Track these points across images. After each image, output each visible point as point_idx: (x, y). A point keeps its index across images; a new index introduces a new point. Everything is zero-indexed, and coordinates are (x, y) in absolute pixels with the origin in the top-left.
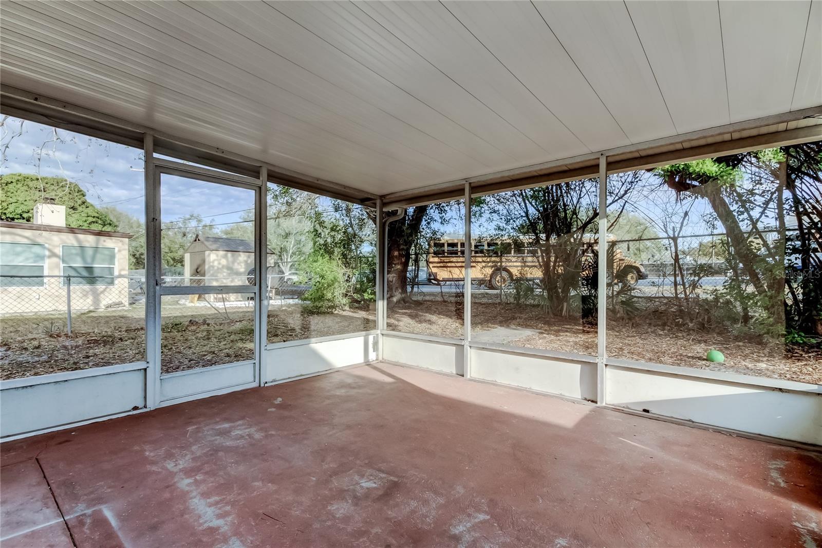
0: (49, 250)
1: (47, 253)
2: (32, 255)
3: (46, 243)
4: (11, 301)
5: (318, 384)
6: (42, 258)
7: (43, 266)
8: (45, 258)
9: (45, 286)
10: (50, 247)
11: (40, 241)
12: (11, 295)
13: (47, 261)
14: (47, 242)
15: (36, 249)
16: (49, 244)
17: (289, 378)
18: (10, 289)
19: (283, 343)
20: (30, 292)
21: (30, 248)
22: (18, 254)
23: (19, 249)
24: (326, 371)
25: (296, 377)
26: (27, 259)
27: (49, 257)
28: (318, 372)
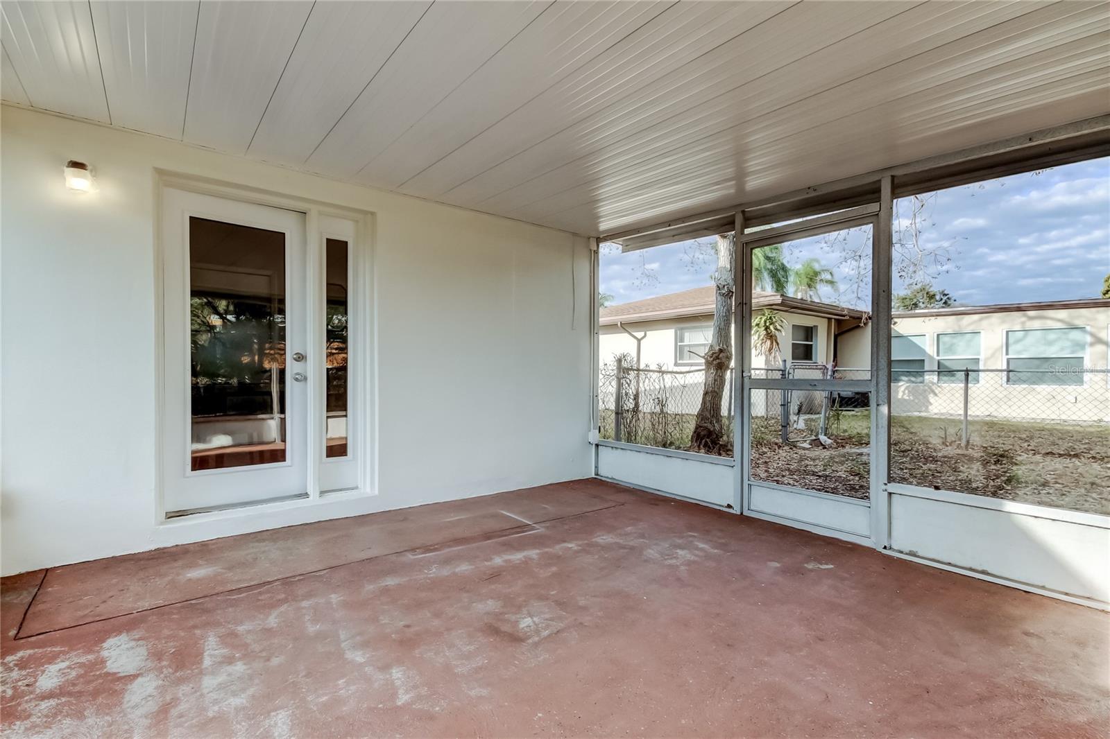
0: (1092, 335)
1: (1089, 339)
2: (1068, 344)
3: (1088, 325)
4: (1039, 404)
5: (1015, 610)
6: (1082, 346)
7: (1083, 358)
8: (1086, 347)
9: (1085, 386)
10: (1093, 330)
11: (1078, 323)
12: (1039, 397)
13: (1089, 350)
14: (1088, 323)
15: (1075, 335)
16: (1092, 326)
17: (949, 564)
18: (1039, 388)
19: (932, 490)
20: (1064, 393)
21: (1065, 333)
22: (1050, 343)
23: (1052, 336)
24: (1067, 594)
25: (971, 569)
26: (1062, 349)
27: (1092, 344)
28: (1043, 587)
